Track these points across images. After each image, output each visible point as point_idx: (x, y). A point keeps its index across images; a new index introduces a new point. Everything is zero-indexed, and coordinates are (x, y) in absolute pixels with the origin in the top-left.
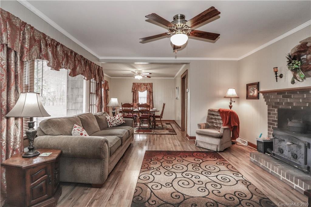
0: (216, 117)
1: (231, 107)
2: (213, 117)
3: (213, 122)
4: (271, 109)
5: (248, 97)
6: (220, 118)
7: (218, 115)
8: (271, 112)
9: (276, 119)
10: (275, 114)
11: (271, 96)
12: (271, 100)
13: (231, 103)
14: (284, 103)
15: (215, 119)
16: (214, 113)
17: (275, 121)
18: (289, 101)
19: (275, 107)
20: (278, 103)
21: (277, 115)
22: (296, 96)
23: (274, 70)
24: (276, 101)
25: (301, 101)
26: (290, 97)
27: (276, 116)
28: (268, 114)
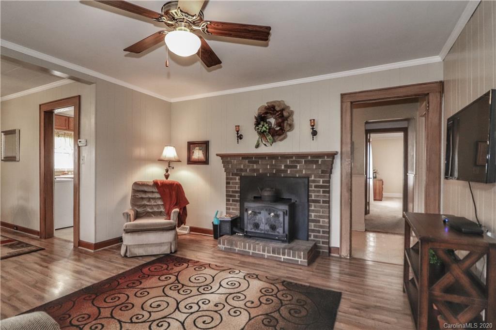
0: (150, 196)
1: (167, 177)
2: (144, 196)
3: (145, 206)
4: (231, 177)
5: (190, 162)
6: (158, 196)
7: (153, 192)
8: (231, 181)
9: (237, 190)
10: (236, 183)
11: (233, 161)
12: (231, 166)
13: (167, 171)
14: (249, 170)
15: (149, 199)
16: (146, 189)
17: (236, 192)
18: (255, 167)
19: (236, 175)
20: (241, 170)
21: (239, 183)
22: (264, 162)
23: (236, 129)
24: (238, 167)
25: (268, 167)
26: (257, 163)
27: (237, 186)
28: (226, 184)
